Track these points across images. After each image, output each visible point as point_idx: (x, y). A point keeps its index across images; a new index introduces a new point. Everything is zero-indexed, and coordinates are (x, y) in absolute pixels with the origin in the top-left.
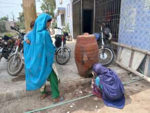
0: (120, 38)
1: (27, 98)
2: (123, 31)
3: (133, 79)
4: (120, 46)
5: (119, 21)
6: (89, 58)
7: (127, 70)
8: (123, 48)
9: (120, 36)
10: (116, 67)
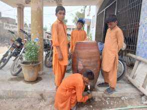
0: (138, 50)
1: (12, 99)
2: (142, 41)
3: (144, 103)
4: (138, 60)
5: (138, 29)
6: (84, 66)
7: (139, 91)
8: (140, 61)
9: (139, 47)
10: (127, 85)
